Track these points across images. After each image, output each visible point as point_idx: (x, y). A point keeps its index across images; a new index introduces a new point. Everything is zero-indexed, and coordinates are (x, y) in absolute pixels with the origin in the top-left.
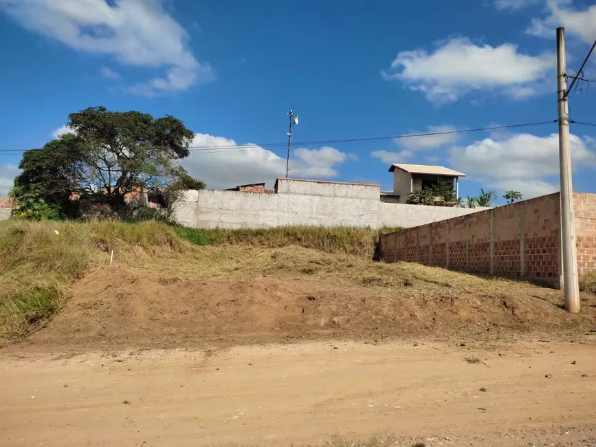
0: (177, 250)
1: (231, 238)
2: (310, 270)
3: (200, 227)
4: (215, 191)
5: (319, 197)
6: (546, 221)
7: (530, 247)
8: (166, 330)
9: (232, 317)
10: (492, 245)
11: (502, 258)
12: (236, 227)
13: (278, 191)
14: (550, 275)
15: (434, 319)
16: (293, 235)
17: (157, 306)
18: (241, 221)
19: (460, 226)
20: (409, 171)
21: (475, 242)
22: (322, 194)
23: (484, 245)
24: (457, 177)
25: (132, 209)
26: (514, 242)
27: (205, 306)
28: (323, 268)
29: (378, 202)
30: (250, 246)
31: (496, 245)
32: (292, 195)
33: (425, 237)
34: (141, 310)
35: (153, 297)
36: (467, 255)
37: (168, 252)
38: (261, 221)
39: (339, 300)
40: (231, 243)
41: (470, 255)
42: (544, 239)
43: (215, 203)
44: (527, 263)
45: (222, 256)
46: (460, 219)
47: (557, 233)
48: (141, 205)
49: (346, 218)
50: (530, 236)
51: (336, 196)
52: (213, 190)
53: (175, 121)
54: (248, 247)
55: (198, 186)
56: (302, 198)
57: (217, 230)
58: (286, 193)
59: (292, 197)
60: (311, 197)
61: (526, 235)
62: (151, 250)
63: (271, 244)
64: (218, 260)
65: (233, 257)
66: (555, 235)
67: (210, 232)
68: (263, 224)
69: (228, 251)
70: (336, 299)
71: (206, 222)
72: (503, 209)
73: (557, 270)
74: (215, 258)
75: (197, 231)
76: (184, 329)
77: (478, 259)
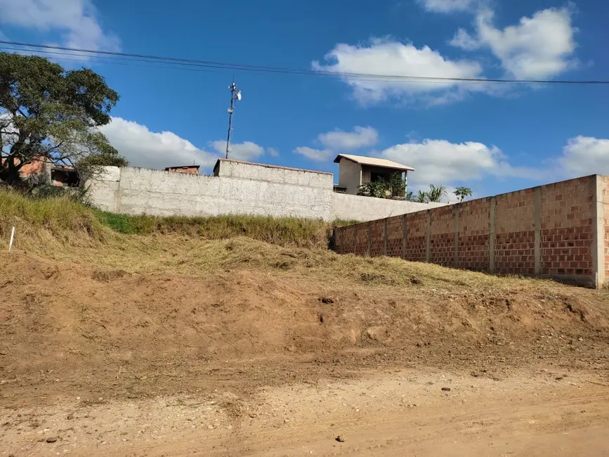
0: (97, 237)
1: (162, 226)
2: (284, 264)
3: (123, 212)
4: (142, 169)
5: (266, 183)
6: (573, 209)
7: (549, 240)
8: (115, 354)
9: (218, 330)
10: (492, 238)
11: (507, 253)
12: (168, 214)
13: (220, 174)
14: (579, 271)
15: (492, 329)
16: (236, 225)
17: (94, 315)
18: (175, 207)
19: (447, 216)
20: (359, 162)
21: (468, 233)
22: (269, 180)
23: (480, 237)
24: (405, 171)
25: (31, 186)
26: (525, 234)
27: (174, 314)
28: (300, 262)
29: (331, 192)
30: (187, 237)
31: (498, 237)
32: (235, 180)
33: (397, 229)
34: (68, 323)
35: (86, 301)
36: (456, 249)
37: (84, 239)
38: (198, 209)
39: (364, 304)
40: (162, 233)
41: (460, 249)
42: (570, 230)
43: (141, 184)
44: (545, 258)
45: (154, 246)
46: (447, 208)
47: (590, 223)
48: (42, 182)
49: (296, 208)
50: (550, 226)
51: (285, 183)
52: (140, 168)
53: (94, 76)
54: (184, 238)
55: (119, 163)
56: (247, 182)
57: (144, 217)
58: (229, 177)
59: (235, 182)
60: (258, 183)
61: (543, 226)
62: (63, 236)
63: (211, 235)
64: (149, 252)
65: (167, 249)
66: (587, 225)
67: (135, 219)
68: (201, 212)
69: (160, 241)
70: (361, 302)
71: (130, 207)
72: (510, 196)
73: (590, 266)
74: (144, 249)
75: (118, 216)
76: (146, 353)
77: (472, 254)
